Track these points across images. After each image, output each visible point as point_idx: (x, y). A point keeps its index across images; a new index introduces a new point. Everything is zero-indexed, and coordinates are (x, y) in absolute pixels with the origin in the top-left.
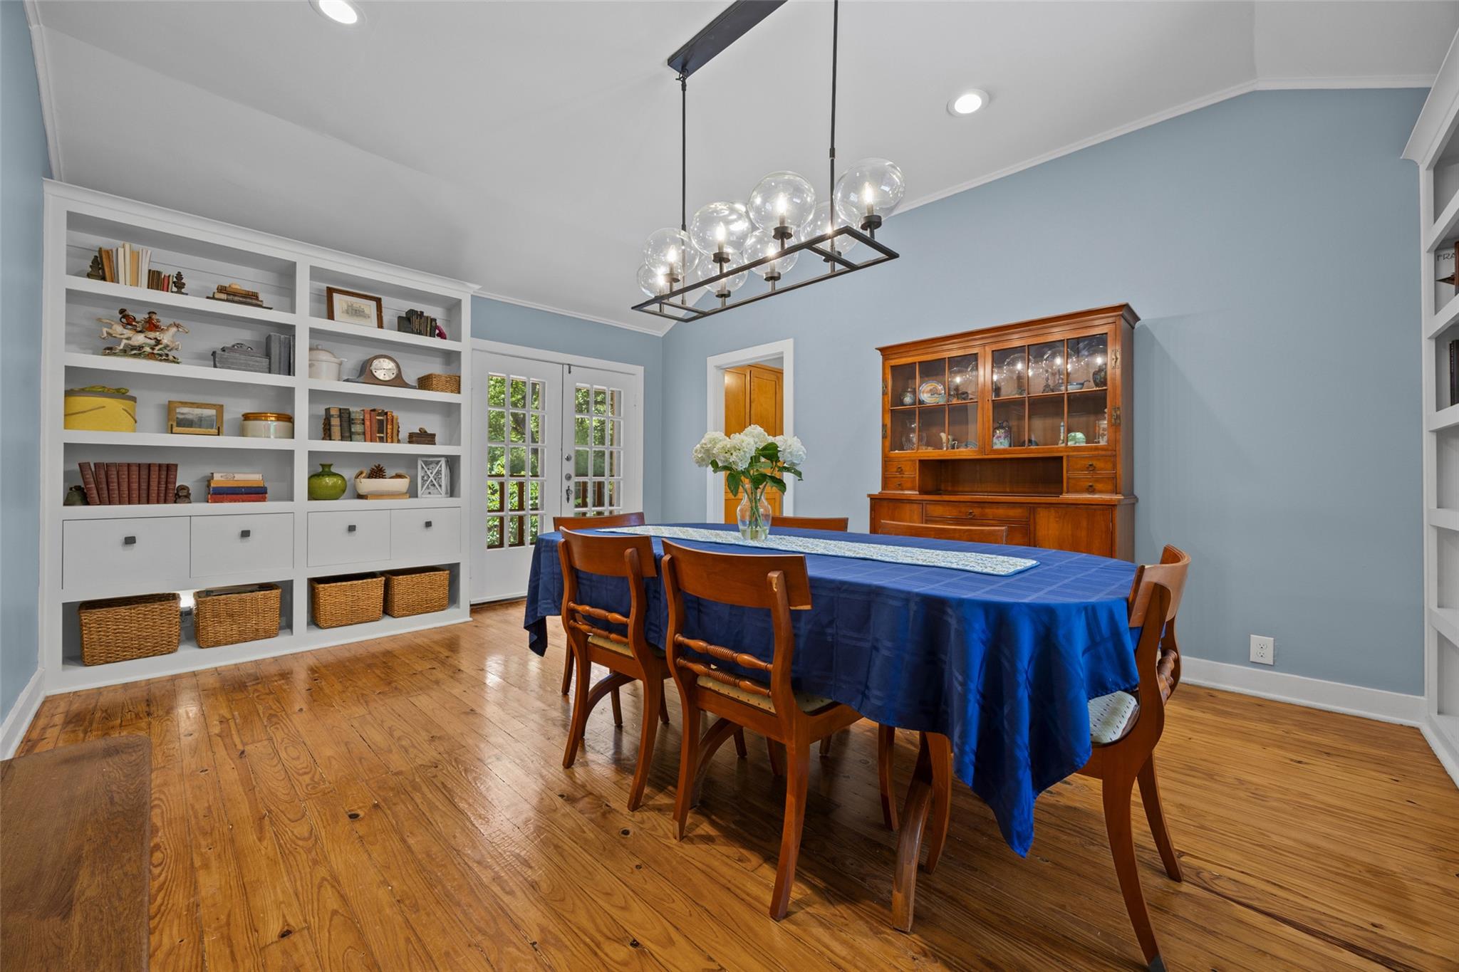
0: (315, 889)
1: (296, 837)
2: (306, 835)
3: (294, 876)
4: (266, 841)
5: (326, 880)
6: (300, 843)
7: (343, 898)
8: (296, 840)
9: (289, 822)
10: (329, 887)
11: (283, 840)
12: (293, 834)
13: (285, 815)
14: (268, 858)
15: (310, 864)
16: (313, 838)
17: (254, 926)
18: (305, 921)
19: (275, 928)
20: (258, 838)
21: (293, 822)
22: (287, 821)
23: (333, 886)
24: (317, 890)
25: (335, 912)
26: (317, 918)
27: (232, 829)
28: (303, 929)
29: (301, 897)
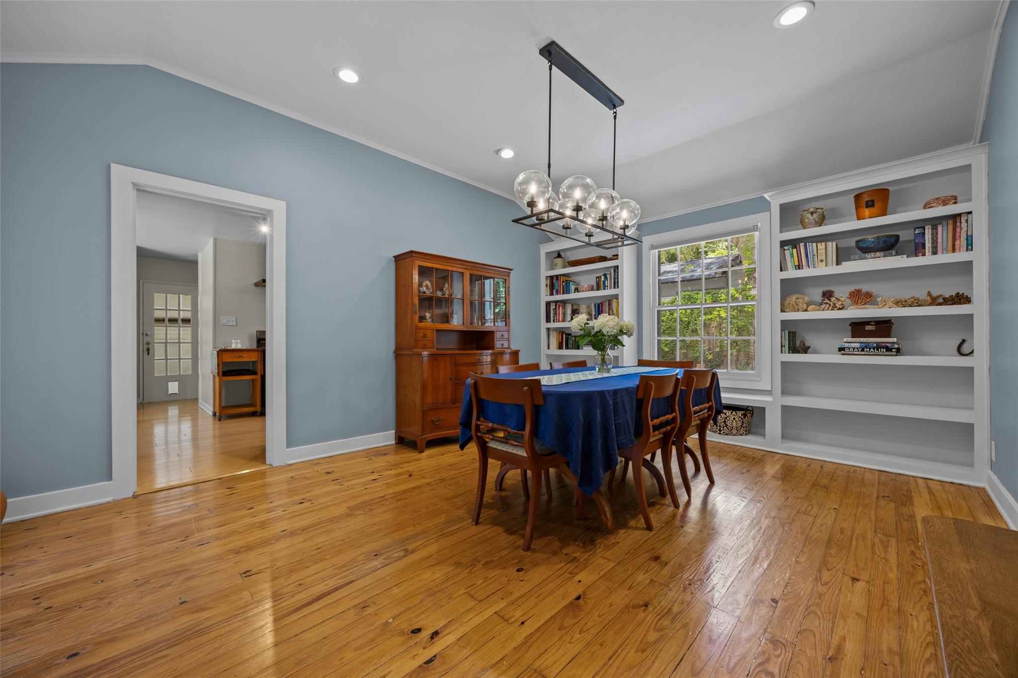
0: (830, 584)
1: (819, 619)
2: (812, 615)
3: (836, 598)
4: (841, 634)
5: (821, 584)
6: (819, 613)
7: (820, 571)
8: (821, 617)
9: (817, 635)
10: (823, 580)
11: (829, 625)
12: (820, 622)
13: (815, 642)
14: (845, 621)
15: (823, 597)
16: (810, 610)
17: (869, 593)
18: (843, 576)
19: (860, 585)
20: (845, 641)
21: (814, 632)
22: (818, 637)
23: (821, 579)
24: (829, 584)
25: (828, 570)
26: (838, 575)
27: (862, 670)
28: (846, 575)
29: (839, 587)
